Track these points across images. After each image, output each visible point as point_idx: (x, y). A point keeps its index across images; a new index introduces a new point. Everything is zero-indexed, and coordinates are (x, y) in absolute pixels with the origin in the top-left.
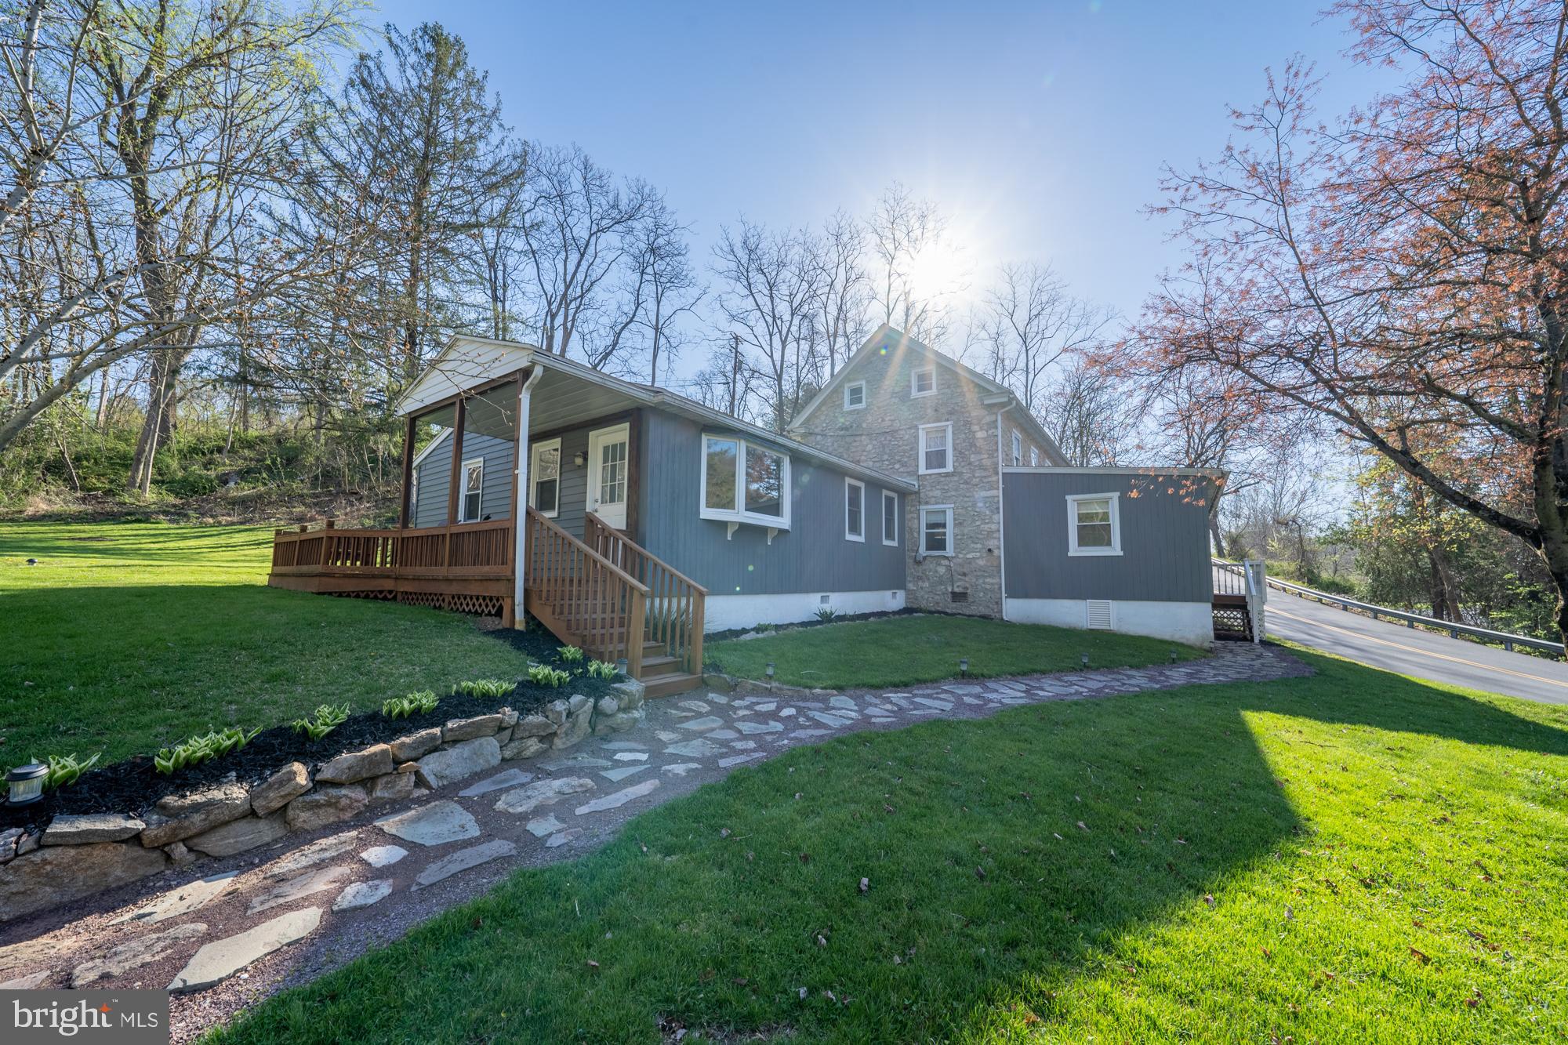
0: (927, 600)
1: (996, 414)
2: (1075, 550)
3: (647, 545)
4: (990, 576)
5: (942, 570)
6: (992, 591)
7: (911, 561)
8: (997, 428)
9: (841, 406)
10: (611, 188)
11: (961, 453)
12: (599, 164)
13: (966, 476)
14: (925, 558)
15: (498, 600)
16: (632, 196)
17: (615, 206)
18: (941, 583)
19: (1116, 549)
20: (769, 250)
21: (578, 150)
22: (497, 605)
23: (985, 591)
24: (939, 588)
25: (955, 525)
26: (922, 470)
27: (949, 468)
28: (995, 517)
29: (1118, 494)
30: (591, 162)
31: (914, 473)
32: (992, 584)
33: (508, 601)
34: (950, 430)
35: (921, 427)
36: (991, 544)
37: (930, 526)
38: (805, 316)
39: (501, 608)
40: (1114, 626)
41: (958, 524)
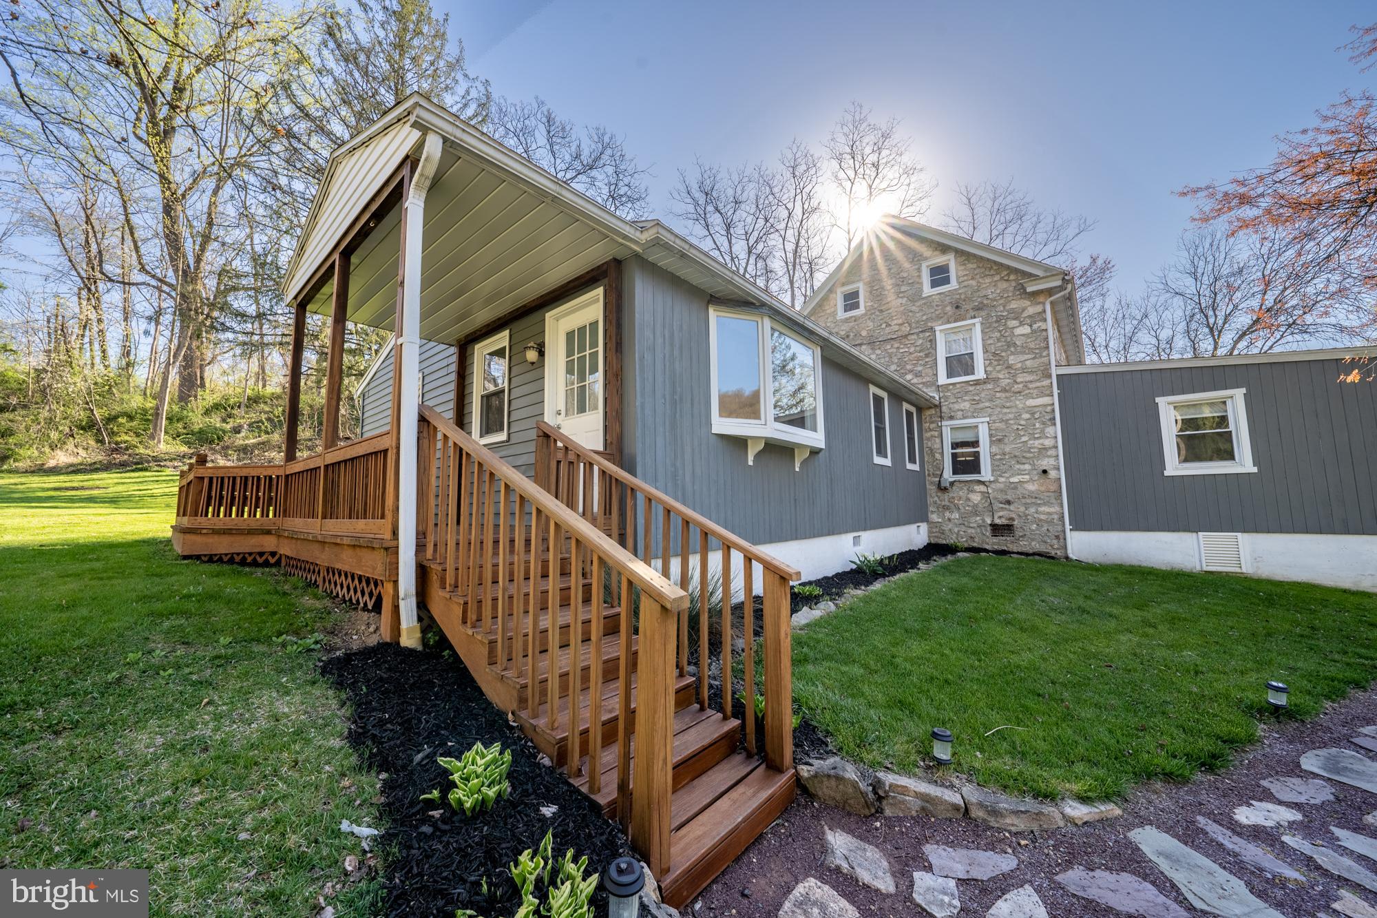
0: (954, 534)
1: (1044, 304)
2: (1174, 466)
3: (639, 470)
4: (1044, 504)
5: (976, 498)
6: (1051, 522)
7: (934, 488)
8: (1045, 320)
9: (834, 314)
10: (574, 137)
11: (995, 354)
12: (560, 117)
13: (1004, 382)
14: (952, 484)
15: (376, 585)
16: (593, 147)
17: (578, 157)
18: (975, 513)
19: (1244, 462)
20: (725, 190)
21: (541, 103)
22: (375, 593)
23: (1039, 523)
24: (973, 519)
25: (992, 442)
26: (943, 379)
27: (980, 374)
28: (1050, 430)
29: (1244, 390)
30: (553, 116)
31: (933, 383)
32: (1049, 514)
33: (389, 587)
34: (978, 328)
35: (938, 328)
36: (1045, 463)
37: (955, 445)
38: (758, 256)
39: (379, 599)
40: (1248, 567)
41: (996, 440)
